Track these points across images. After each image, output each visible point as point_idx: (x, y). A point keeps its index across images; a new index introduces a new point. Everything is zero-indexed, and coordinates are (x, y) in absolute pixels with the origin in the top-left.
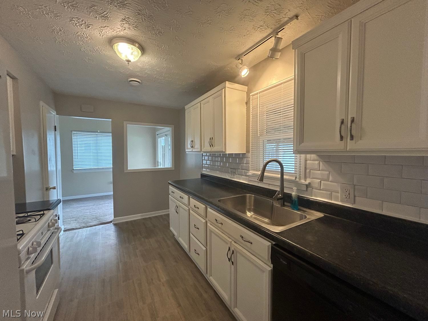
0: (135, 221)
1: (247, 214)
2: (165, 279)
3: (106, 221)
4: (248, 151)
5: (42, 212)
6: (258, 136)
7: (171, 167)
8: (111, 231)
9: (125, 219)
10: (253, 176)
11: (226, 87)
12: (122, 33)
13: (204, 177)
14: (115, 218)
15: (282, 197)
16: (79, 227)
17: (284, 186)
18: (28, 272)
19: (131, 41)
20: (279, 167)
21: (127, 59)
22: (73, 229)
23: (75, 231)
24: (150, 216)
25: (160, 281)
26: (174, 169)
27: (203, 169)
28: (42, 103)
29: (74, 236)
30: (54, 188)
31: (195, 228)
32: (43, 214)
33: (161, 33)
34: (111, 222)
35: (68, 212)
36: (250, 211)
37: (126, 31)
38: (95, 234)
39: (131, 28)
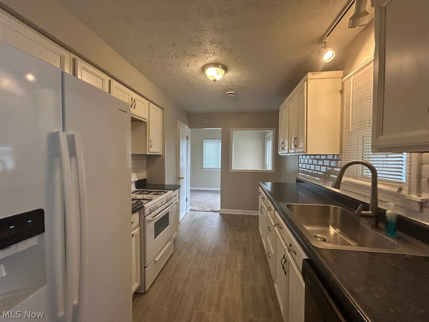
0: (235, 215)
1: (331, 230)
2: (240, 270)
3: (216, 209)
4: (341, 152)
5: (166, 191)
6: (351, 131)
7: (272, 170)
8: (216, 218)
9: (228, 211)
10: (345, 184)
11: (308, 79)
12: (207, 61)
13: (299, 182)
14: (221, 209)
15: (374, 214)
16: (198, 210)
17: (378, 199)
18: (149, 221)
19: (216, 64)
20: (369, 173)
21: (214, 79)
22: (195, 210)
23: (196, 212)
24: (250, 214)
25: (235, 269)
26: (274, 172)
27: (299, 173)
28: (178, 122)
29: (194, 215)
30: (183, 178)
31: (268, 229)
32: (167, 192)
33: (232, 50)
34: (218, 211)
35: (196, 198)
36: (334, 226)
37: (209, 59)
38: (205, 217)
39: (211, 56)
